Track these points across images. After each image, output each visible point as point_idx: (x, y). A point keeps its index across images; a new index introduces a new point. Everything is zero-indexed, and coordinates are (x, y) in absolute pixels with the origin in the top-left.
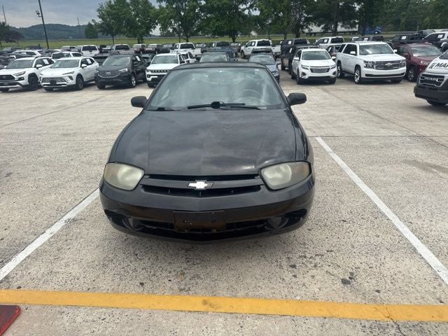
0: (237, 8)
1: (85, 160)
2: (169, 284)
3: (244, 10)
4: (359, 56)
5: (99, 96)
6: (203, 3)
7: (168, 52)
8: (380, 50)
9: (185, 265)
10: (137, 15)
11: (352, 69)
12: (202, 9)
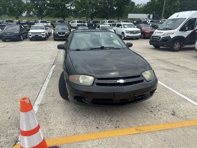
0: (65, 5)
1: (22, 76)
2: (109, 126)
3: (68, 7)
4: (123, 28)
5: (5, 45)
6: (48, 2)
7: (34, 24)
8: (129, 26)
9: (110, 117)
10: (15, 6)
11: (121, 34)
12: (48, 5)
